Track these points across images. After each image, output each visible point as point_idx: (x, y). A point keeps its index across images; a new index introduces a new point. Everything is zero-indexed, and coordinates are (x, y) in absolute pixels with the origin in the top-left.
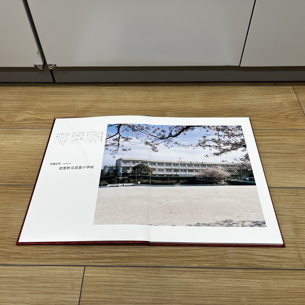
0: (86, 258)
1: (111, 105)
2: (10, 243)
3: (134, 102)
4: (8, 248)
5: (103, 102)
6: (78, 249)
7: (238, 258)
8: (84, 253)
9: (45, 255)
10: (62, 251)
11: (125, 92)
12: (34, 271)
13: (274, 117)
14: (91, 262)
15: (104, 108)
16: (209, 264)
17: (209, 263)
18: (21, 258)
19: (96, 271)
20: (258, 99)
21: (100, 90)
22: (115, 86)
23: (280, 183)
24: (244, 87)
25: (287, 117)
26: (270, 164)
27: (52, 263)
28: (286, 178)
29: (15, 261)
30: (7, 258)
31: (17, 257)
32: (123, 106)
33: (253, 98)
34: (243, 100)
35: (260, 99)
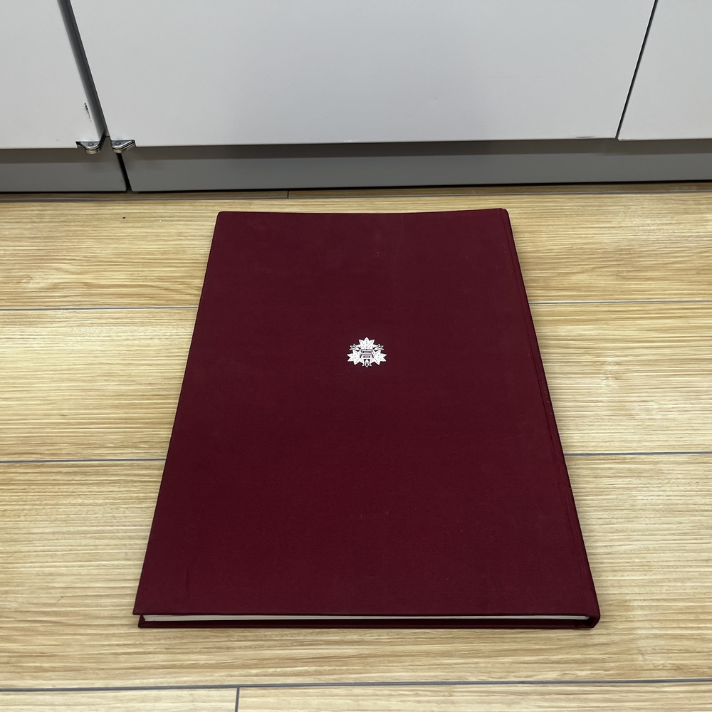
0: (240, 662)
2: (22, 625)
4: (15, 641)
6: (217, 636)
7: (669, 651)
8: (234, 648)
9: (122, 658)
10: (169, 645)
12: (93, 705)
14: (257, 675)
16: (589, 672)
17: (589, 668)
18: (53, 670)
19: (270, 700)
22: (288, 198)
24: (622, 197)
27: (145, 681)
29: (36, 678)
30: (12, 669)
31: (44, 665)
33: (649, 222)
34: (623, 227)
35: (666, 224)
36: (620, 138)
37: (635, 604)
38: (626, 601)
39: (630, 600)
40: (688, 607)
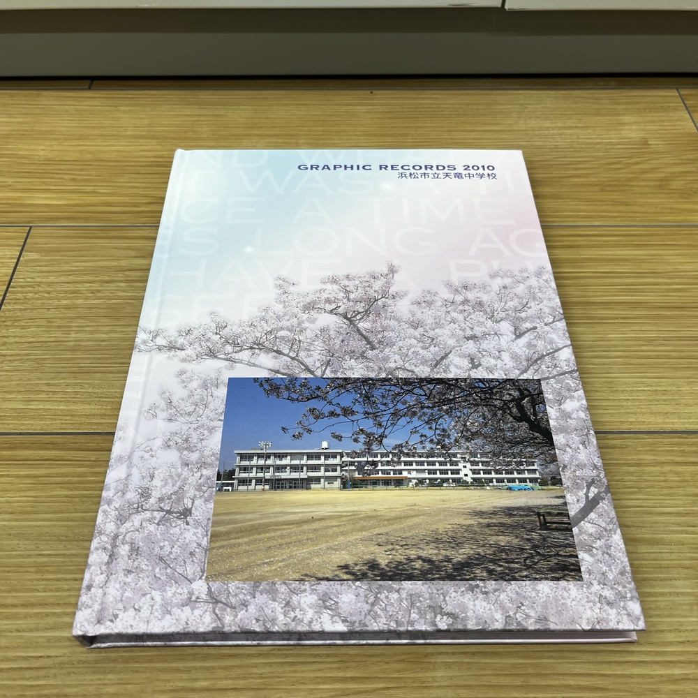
1: (64, 148)
3: (147, 138)
5: (37, 139)
11: (122, 108)
13: (620, 186)
15: (36, 157)
20: (565, 128)
21: (35, 103)
22: (90, 88)
23: (644, 413)
24: (520, 94)
25: (663, 184)
26: (607, 346)
28: (664, 398)
32: (107, 152)
33: (548, 124)
34: (514, 130)
35: (570, 128)
36: (507, 7)
37: (440, 659)
38: (427, 655)
39: (433, 654)
40: (514, 666)
